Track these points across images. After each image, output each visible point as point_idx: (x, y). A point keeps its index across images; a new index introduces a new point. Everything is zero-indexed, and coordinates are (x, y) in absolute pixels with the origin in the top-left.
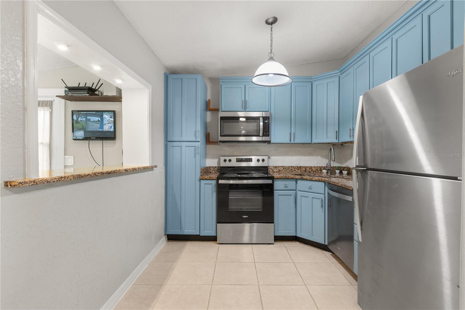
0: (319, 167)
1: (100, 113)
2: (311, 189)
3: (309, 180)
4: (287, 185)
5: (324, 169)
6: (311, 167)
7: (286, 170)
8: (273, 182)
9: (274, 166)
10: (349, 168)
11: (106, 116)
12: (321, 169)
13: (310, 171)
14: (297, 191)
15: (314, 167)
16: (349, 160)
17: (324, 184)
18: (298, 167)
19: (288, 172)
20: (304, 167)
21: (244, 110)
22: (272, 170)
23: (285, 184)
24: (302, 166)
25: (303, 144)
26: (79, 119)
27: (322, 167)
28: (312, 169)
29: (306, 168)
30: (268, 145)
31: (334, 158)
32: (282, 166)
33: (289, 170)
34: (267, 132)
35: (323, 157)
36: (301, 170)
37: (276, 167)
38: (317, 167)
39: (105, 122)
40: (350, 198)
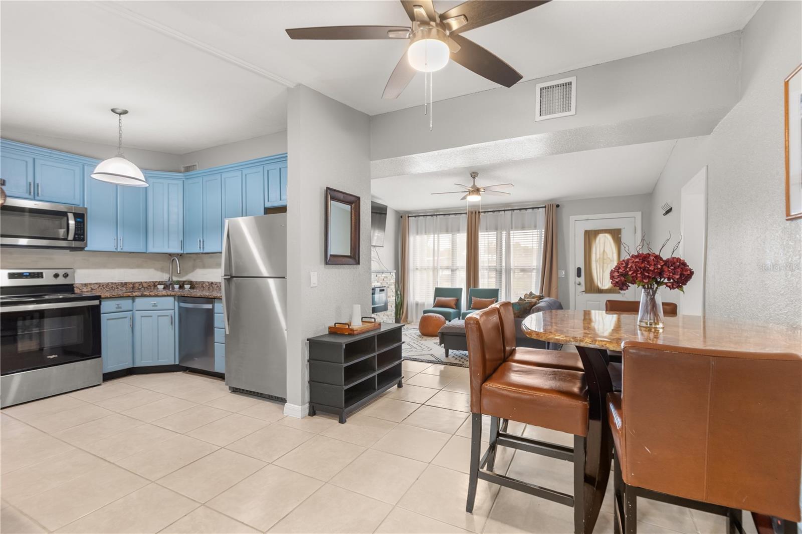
0: (153, 282)
2: (156, 306)
3: (153, 296)
4: (120, 306)
5: (159, 285)
6: (141, 283)
7: (104, 288)
8: (100, 302)
9: (82, 284)
10: (191, 282)
12: (155, 285)
13: (140, 288)
14: (134, 310)
15: (146, 282)
16: (190, 273)
17: (173, 299)
18: (122, 283)
19: (107, 291)
20: (131, 283)
21: (32, 197)
22: (80, 289)
23: (118, 305)
24: (129, 283)
25: (131, 253)
27: (156, 282)
28: (142, 285)
29: (134, 284)
30: (71, 252)
31: (180, 271)
32: (96, 283)
33: (108, 288)
34: (81, 235)
35: (157, 269)
36: (126, 287)
37: (86, 285)
38: (150, 282)
40: (210, 306)
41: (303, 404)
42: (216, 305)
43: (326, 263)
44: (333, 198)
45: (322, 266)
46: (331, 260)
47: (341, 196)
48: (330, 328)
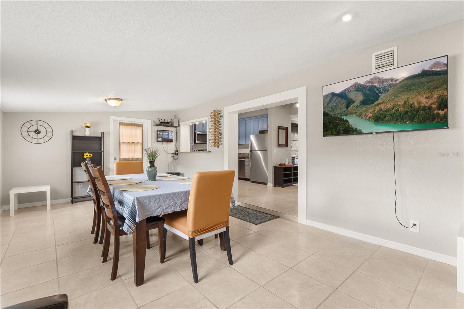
1: (168, 131)
11: (170, 133)
26: (160, 134)
39: (170, 135)
40: (244, 159)
41: (272, 183)
42: (246, 159)
43: (278, 147)
44: (280, 129)
45: (277, 148)
46: (279, 146)
47: (282, 128)
48: (279, 165)
